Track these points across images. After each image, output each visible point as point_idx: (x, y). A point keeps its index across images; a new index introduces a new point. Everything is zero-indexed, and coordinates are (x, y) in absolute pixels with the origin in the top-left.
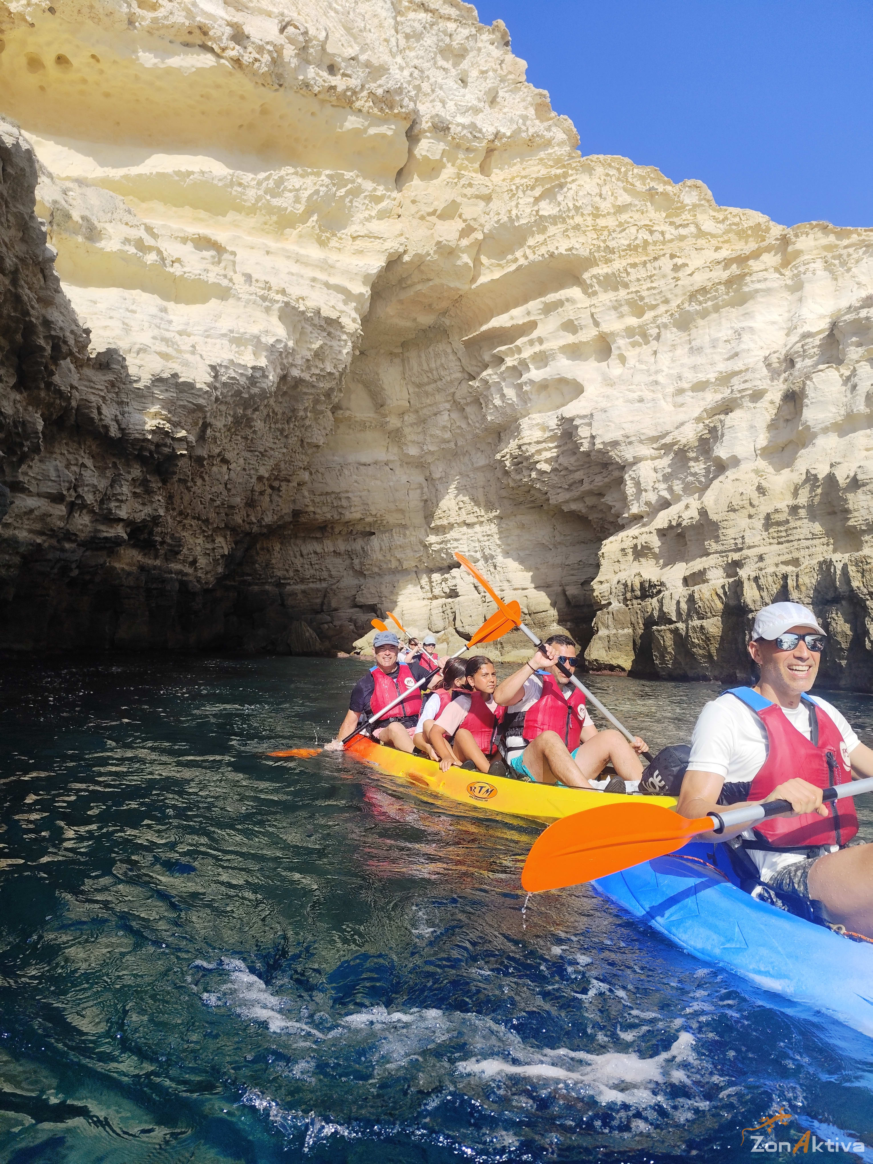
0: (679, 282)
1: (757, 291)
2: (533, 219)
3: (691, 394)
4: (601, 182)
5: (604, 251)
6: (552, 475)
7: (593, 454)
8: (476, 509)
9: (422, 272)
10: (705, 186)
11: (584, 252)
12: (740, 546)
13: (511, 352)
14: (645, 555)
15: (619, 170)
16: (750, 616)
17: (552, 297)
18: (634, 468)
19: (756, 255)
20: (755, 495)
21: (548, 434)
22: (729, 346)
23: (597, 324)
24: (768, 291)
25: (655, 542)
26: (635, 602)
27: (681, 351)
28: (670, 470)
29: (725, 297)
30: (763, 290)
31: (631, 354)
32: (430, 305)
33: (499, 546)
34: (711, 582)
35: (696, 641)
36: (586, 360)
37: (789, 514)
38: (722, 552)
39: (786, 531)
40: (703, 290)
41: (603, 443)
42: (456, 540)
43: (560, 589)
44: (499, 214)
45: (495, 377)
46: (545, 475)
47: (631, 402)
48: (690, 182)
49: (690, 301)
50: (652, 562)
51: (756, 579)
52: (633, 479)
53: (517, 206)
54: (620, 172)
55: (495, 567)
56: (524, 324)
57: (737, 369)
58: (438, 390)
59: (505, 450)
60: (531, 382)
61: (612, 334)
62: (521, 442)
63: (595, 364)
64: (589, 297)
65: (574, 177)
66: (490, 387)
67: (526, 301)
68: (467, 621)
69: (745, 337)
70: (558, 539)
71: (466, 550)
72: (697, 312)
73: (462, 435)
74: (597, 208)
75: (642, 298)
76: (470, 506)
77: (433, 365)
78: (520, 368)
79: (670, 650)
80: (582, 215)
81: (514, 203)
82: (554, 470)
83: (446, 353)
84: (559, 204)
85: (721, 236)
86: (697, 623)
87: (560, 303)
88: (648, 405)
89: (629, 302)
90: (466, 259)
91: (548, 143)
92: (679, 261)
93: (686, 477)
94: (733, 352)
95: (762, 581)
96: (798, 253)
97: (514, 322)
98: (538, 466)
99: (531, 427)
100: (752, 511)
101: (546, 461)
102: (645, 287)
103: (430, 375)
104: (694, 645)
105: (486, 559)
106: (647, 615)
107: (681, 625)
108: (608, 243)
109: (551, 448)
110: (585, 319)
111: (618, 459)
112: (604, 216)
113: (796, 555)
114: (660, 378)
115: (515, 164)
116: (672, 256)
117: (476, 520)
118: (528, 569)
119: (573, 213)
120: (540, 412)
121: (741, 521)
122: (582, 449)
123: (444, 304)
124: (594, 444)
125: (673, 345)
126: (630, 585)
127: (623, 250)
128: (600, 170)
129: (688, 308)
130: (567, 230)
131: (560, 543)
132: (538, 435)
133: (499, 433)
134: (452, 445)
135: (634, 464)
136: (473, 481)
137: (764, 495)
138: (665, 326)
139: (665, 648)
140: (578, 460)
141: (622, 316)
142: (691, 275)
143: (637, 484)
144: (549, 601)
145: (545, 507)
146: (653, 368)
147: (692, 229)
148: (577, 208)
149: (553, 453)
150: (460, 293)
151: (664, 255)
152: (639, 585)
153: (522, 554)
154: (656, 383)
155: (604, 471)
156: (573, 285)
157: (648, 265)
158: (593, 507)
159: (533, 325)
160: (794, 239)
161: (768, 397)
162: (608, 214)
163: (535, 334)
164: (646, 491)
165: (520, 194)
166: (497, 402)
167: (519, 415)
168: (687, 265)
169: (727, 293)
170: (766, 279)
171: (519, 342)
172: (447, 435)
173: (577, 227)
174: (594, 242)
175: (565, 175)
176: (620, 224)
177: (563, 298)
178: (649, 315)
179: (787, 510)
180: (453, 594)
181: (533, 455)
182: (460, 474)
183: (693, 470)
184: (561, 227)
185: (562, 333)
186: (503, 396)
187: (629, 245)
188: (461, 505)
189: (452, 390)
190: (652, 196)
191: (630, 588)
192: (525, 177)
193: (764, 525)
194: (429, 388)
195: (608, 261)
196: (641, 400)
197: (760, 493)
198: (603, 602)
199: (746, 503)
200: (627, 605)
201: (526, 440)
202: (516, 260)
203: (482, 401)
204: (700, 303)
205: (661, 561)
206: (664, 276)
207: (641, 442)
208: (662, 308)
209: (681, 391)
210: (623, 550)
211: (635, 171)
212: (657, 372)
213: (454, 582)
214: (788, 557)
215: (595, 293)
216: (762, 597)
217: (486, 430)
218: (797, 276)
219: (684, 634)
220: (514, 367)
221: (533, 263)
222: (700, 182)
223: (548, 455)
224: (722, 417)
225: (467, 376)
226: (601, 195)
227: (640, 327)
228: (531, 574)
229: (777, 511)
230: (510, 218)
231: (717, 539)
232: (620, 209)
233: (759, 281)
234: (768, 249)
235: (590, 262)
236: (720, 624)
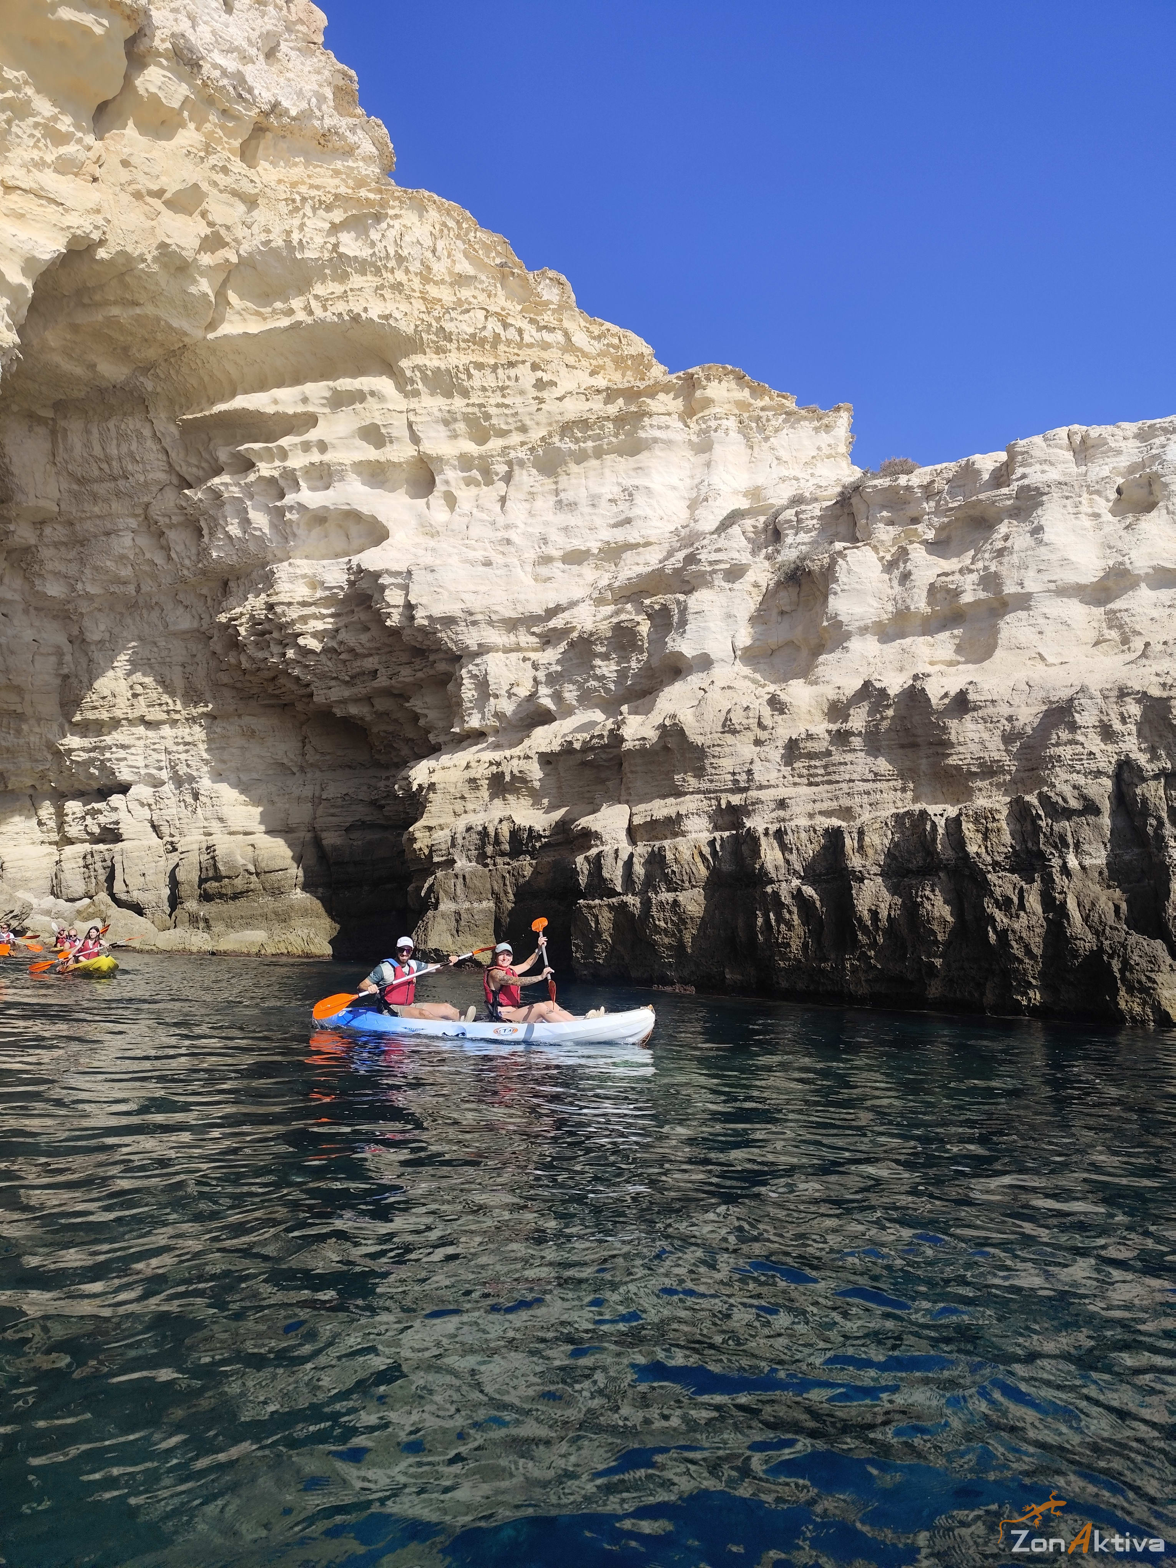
0: (543, 406)
1: (655, 440)
2: (326, 256)
3: (561, 565)
4: (436, 232)
5: (436, 334)
6: (323, 658)
7: (407, 632)
8: (166, 698)
9: (126, 286)
10: (569, 286)
11: (407, 327)
12: (742, 784)
13: (269, 456)
14: (516, 791)
15: (458, 222)
16: (769, 889)
17: (346, 384)
18: (478, 661)
19: (652, 392)
20: (766, 711)
21: (320, 594)
22: (614, 509)
23: (415, 439)
24: (669, 443)
25: (535, 772)
26: (499, 860)
27: (545, 504)
28: (559, 668)
29: (614, 440)
30: (664, 442)
31: (465, 495)
32: (126, 349)
33: (206, 762)
34: (692, 836)
35: (662, 924)
36: (393, 490)
37: (831, 743)
38: (710, 792)
39: (825, 767)
40: (584, 424)
41: (430, 617)
42: (123, 747)
43: (309, 835)
44: (268, 231)
45: (235, 489)
46: (310, 656)
47: (472, 563)
48: (551, 274)
49: (562, 437)
50: (526, 802)
51: (780, 835)
52: (474, 677)
53: (302, 227)
54: (460, 227)
55: (196, 796)
56: (295, 415)
57: (633, 541)
58: (118, 494)
59: (238, 610)
60: (301, 508)
61: (440, 459)
62: (274, 599)
63: (407, 500)
64: (406, 396)
65: (396, 211)
66: (223, 504)
67: (297, 380)
68: (135, 882)
69: (639, 499)
70: (311, 757)
71: (141, 764)
72: (571, 453)
73: (154, 577)
74: (429, 268)
75: (488, 417)
76: (155, 692)
77: (113, 451)
78: (282, 482)
79: (606, 936)
80: (407, 272)
81: (296, 222)
82: (324, 650)
83: (140, 436)
84: (373, 244)
85: (595, 358)
86: (666, 896)
87: (359, 396)
88: (498, 572)
89: (466, 418)
90: (204, 286)
91: (349, 152)
92: (546, 378)
93: (586, 681)
94: (623, 517)
95: (789, 838)
96: (708, 402)
97: (280, 409)
98: (301, 641)
99: (293, 579)
100: (763, 735)
101: (315, 635)
102: (493, 401)
103: (105, 466)
104: (657, 930)
105: (179, 781)
106: (521, 880)
107: (630, 899)
108: (443, 323)
109: (323, 617)
110: (399, 429)
111: (451, 645)
112: (436, 283)
113: (845, 802)
114: (513, 535)
115: (296, 164)
116: (535, 367)
117: (164, 716)
118: (256, 802)
119: (392, 264)
120: (307, 557)
121: (744, 749)
122: (388, 623)
123: (152, 353)
124: (413, 618)
125: (531, 493)
126: (492, 834)
127: (464, 341)
128: (433, 214)
129: (558, 444)
130: (382, 287)
131: (312, 765)
132: (302, 592)
133: (226, 584)
134: (131, 589)
135: (478, 654)
136: (164, 653)
137: (782, 712)
138: (521, 463)
139: (598, 933)
140: (373, 639)
141: (455, 436)
142: (560, 399)
143: (482, 684)
144: (289, 853)
145: (299, 707)
146: (501, 520)
147: (559, 337)
148: (400, 259)
149: (327, 624)
150: (186, 340)
151: (523, 362)
152: (507, 834)
153: (244, 777)
154: (508, 542)
155: (418, 661)
156: (381, 374)
157: (500, 371)
158: (382, 715)
159: (311, 420)
160: (704, 383)
161: (750, 576)
162: (443, 282)
163: (313, 435)
164: (496, 696)
165: (308, 211)
166: (234, 529)
167: (270, 557)
168: (555, 384)
169: (616, 435)
170: (668, 427)
171: (285, 442)
172: (126, 572)
173: (398, 287)
174: (422, 316)
175: (383, 204)
176: (460, 302)
177: (366, 389)
178: (495, 444)
179: (826, 735)
180: (111, 835)
181: (293, 622)
182: (140, 639)
183: (598, 672)
184: (375, 281)
185: (358, 442)
186: (246, 522)
187: (473, 335)
188: (139, 689)
189: (146, 499)
190: (504, 277)
191: (492, 840)
192: (318, 188)
193: (783, 756)
194: (101, 489)
195: (440, 350)
196: (488, 563)
197: (773, 709)
198: (436, 859)
199: (753, 722)
200: (486, 865)
201: (283, 598)
202: (291, 312)
203: (203, 524)
204: (577, 441)
205: (545, 801)
206: (522, 393)
207: (491, 623)
208: (516, 438)
209: (546, 560)
210: (472, 781)
211: (479, 234)
212: (507, 527)
213: (114, 817)
214: (834, 805)
215: (416, 394)
216: (787, 862)
217: (204, 572)
218: (706, 432)
219: (637, 912)
220: (272, 480)
221: (320, 324)
222: (563, 278)
223: (319, 625)
224: (681, 597)
225: (175, 481)
226: (434, 252)
227: (481, 457)
228: (260, 809)
229: (810, 737)
230: (288, 242)
231: (700, 772)
232: (461, 280)
233: (660, 428)
234: (667, 388)
235: (413, 345)
236: (701, 899)
